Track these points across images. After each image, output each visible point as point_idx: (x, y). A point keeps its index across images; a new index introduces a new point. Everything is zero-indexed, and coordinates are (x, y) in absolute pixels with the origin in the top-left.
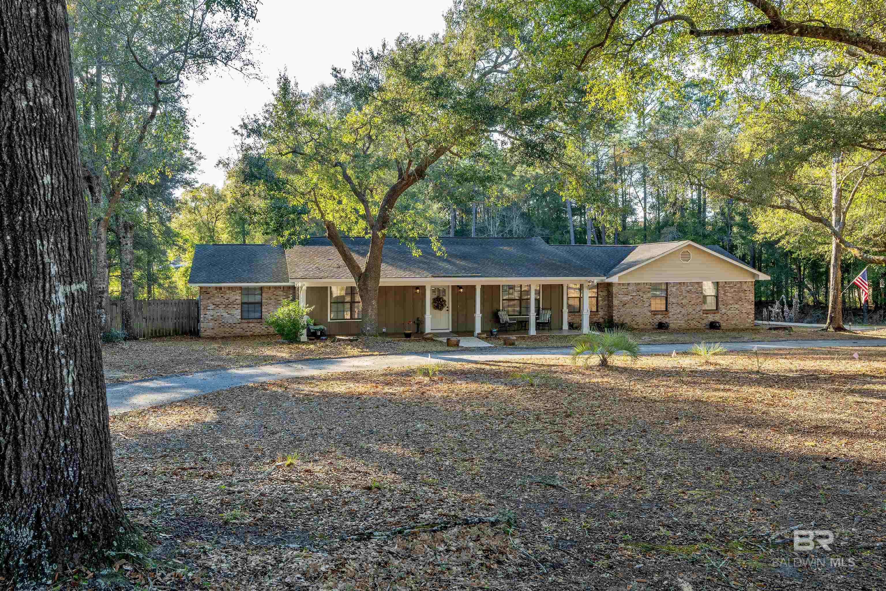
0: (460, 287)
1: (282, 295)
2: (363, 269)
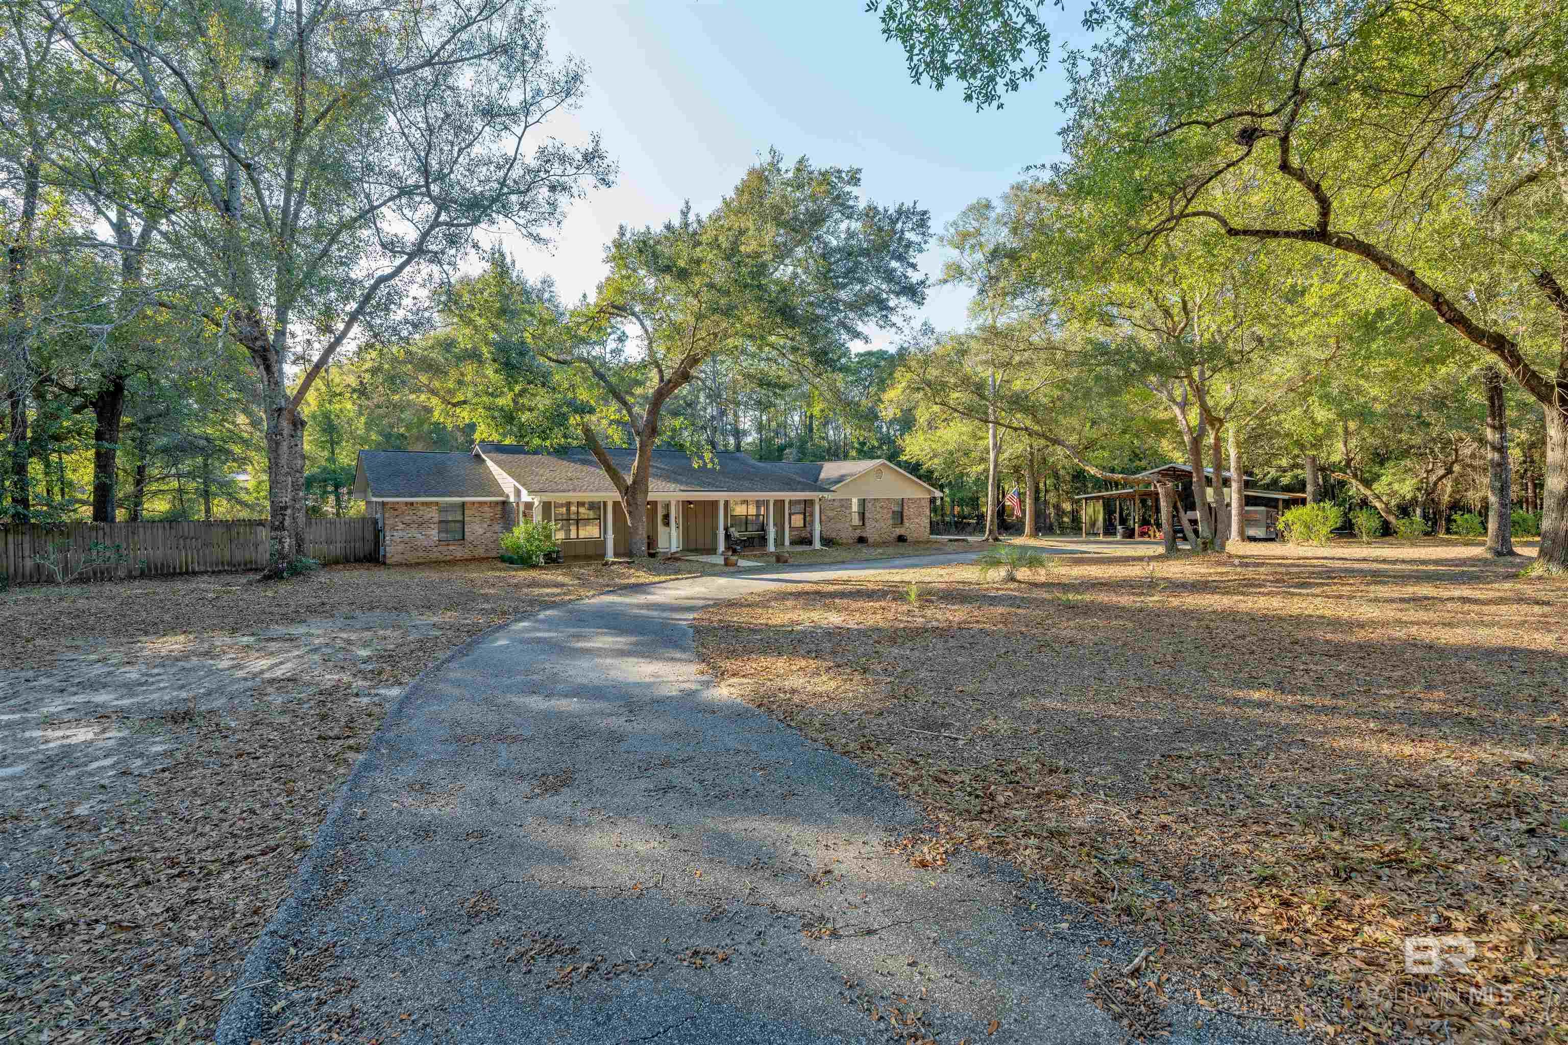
0: (690, 502)
1: (488, 512)
2: (629, 481)
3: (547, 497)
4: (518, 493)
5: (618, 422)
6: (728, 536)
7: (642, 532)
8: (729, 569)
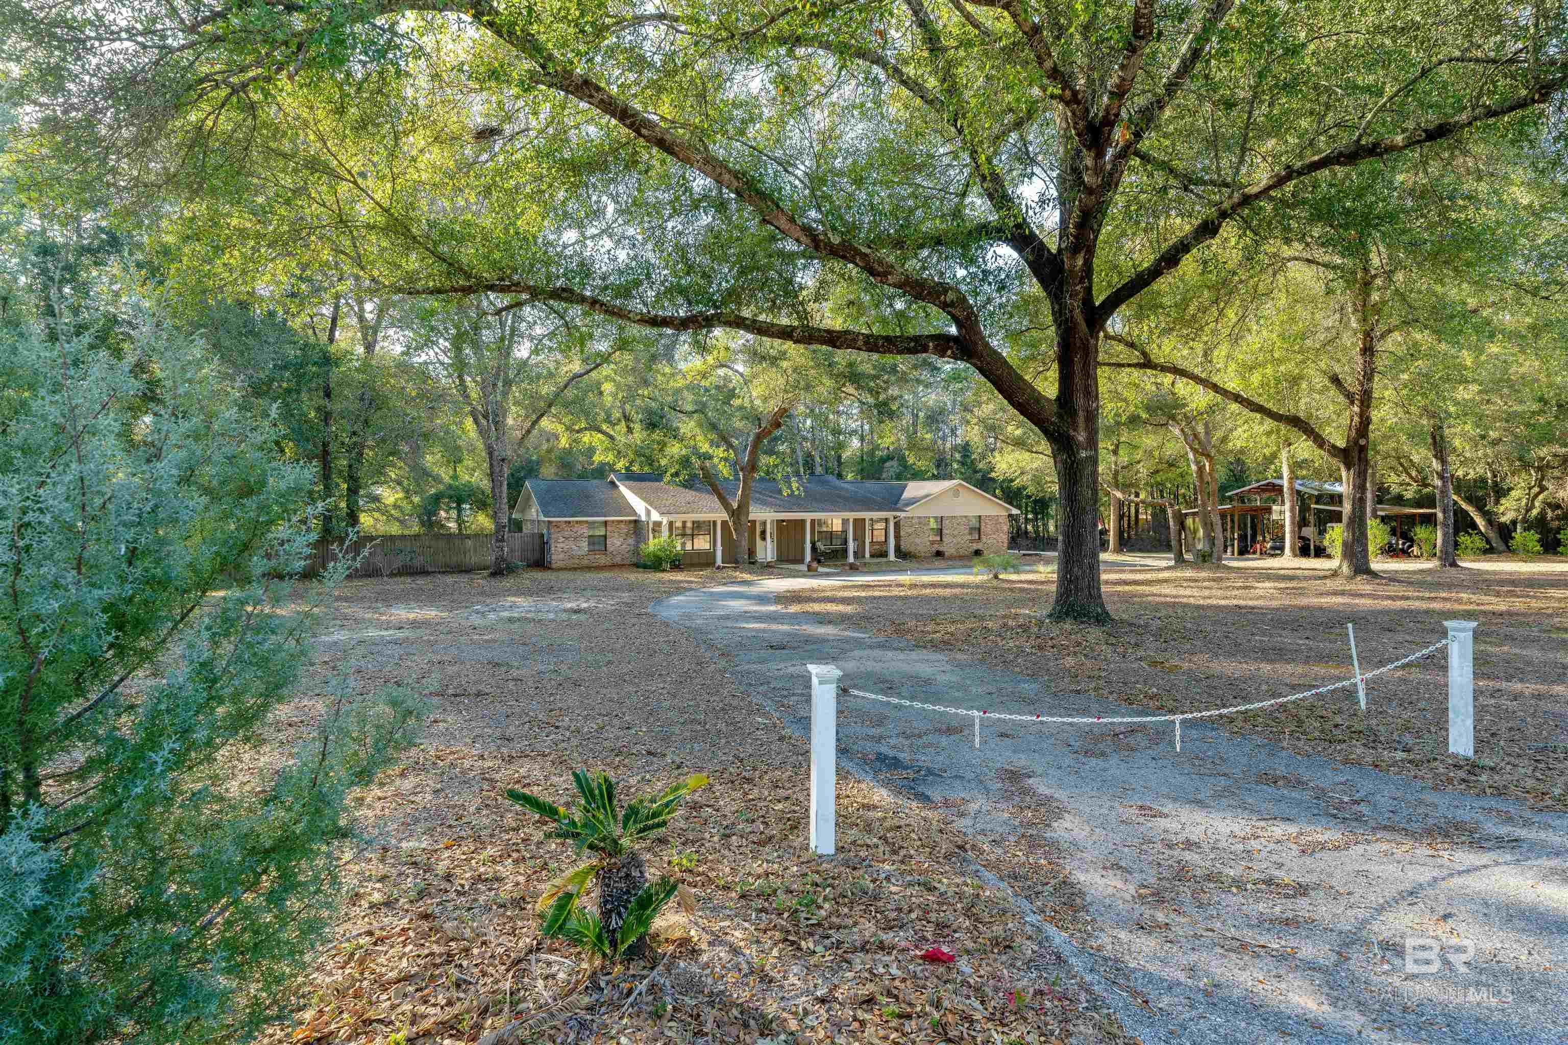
0: (783, 521)
1: (624, 529)
2: (735, 505)
3: (672, 518)
4: (648, 513)
5: (726, 460)
6: (814, 548)
7: (745, 544)
8: (811, 572)
